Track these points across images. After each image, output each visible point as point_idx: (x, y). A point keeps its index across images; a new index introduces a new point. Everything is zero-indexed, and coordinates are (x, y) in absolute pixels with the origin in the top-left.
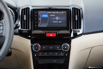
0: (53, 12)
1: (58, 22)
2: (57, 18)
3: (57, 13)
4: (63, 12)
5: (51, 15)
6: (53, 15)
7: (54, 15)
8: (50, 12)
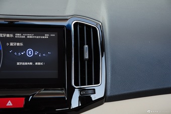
0: (18, 35)
1: (34, 63)
2: (30, 53)
3: (30, 36)
4: (46, 36)
5: (12, 44)
6: (18, 44)
7: (22, 44)
8: (8, 35)
